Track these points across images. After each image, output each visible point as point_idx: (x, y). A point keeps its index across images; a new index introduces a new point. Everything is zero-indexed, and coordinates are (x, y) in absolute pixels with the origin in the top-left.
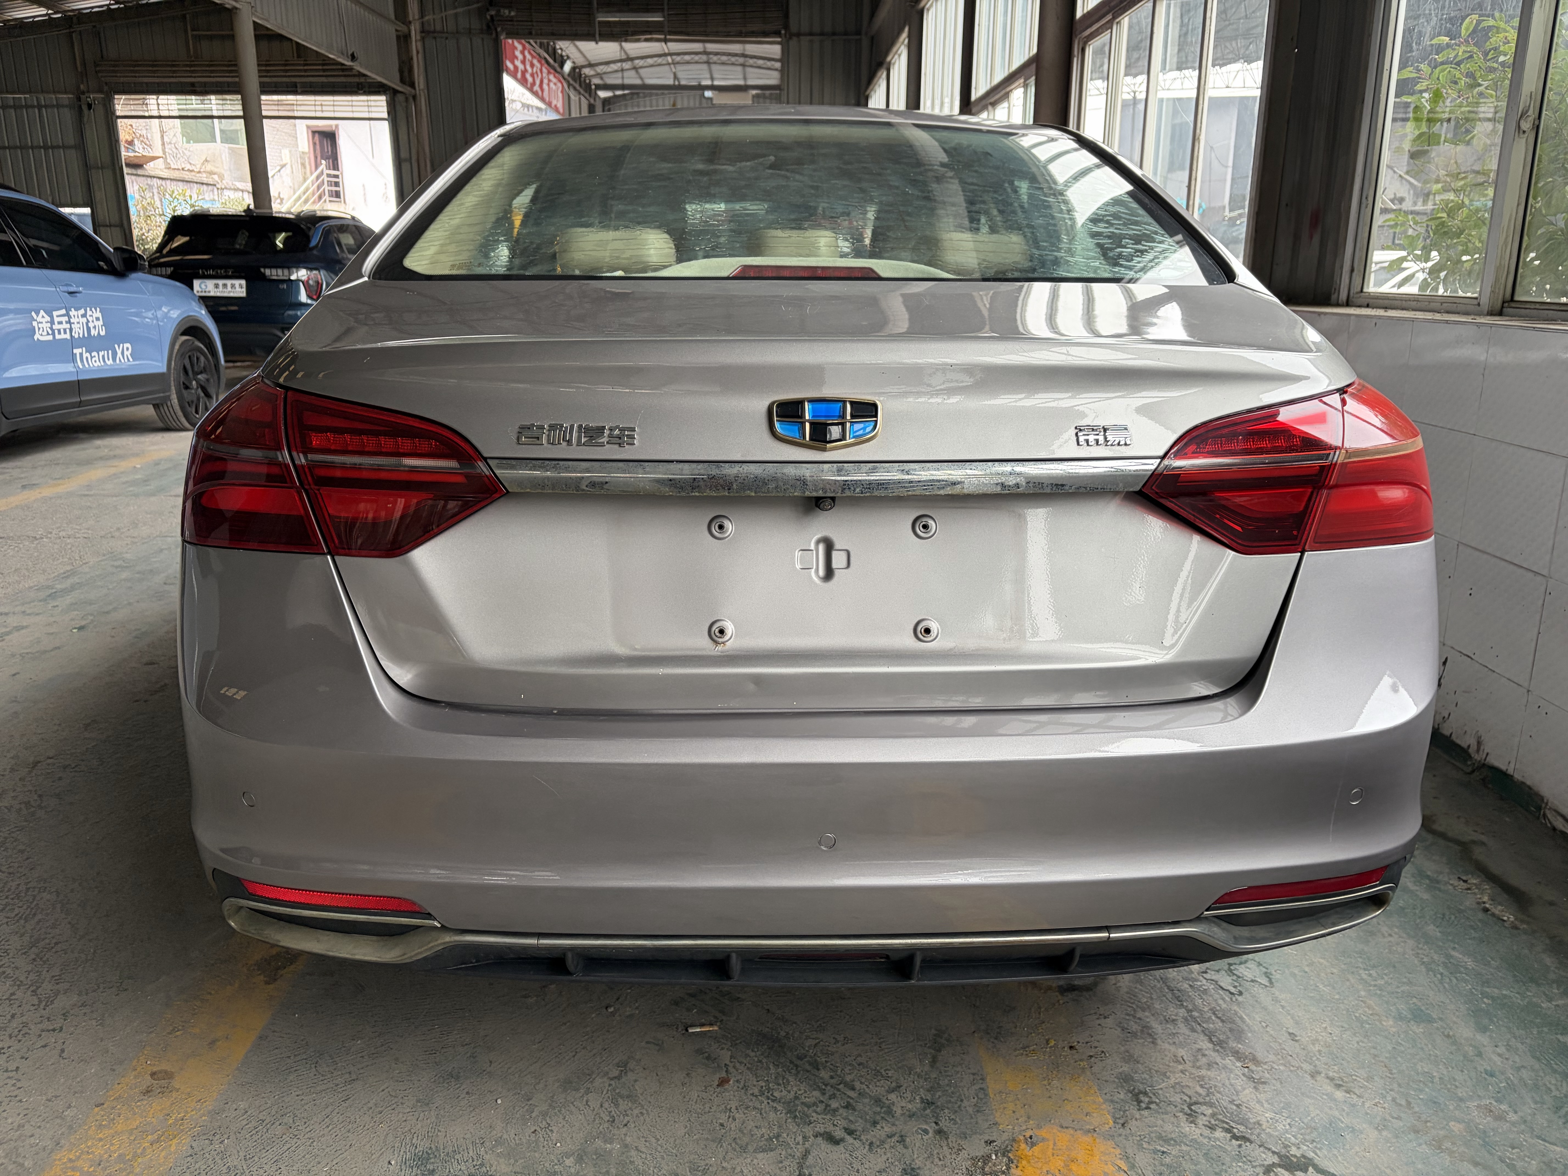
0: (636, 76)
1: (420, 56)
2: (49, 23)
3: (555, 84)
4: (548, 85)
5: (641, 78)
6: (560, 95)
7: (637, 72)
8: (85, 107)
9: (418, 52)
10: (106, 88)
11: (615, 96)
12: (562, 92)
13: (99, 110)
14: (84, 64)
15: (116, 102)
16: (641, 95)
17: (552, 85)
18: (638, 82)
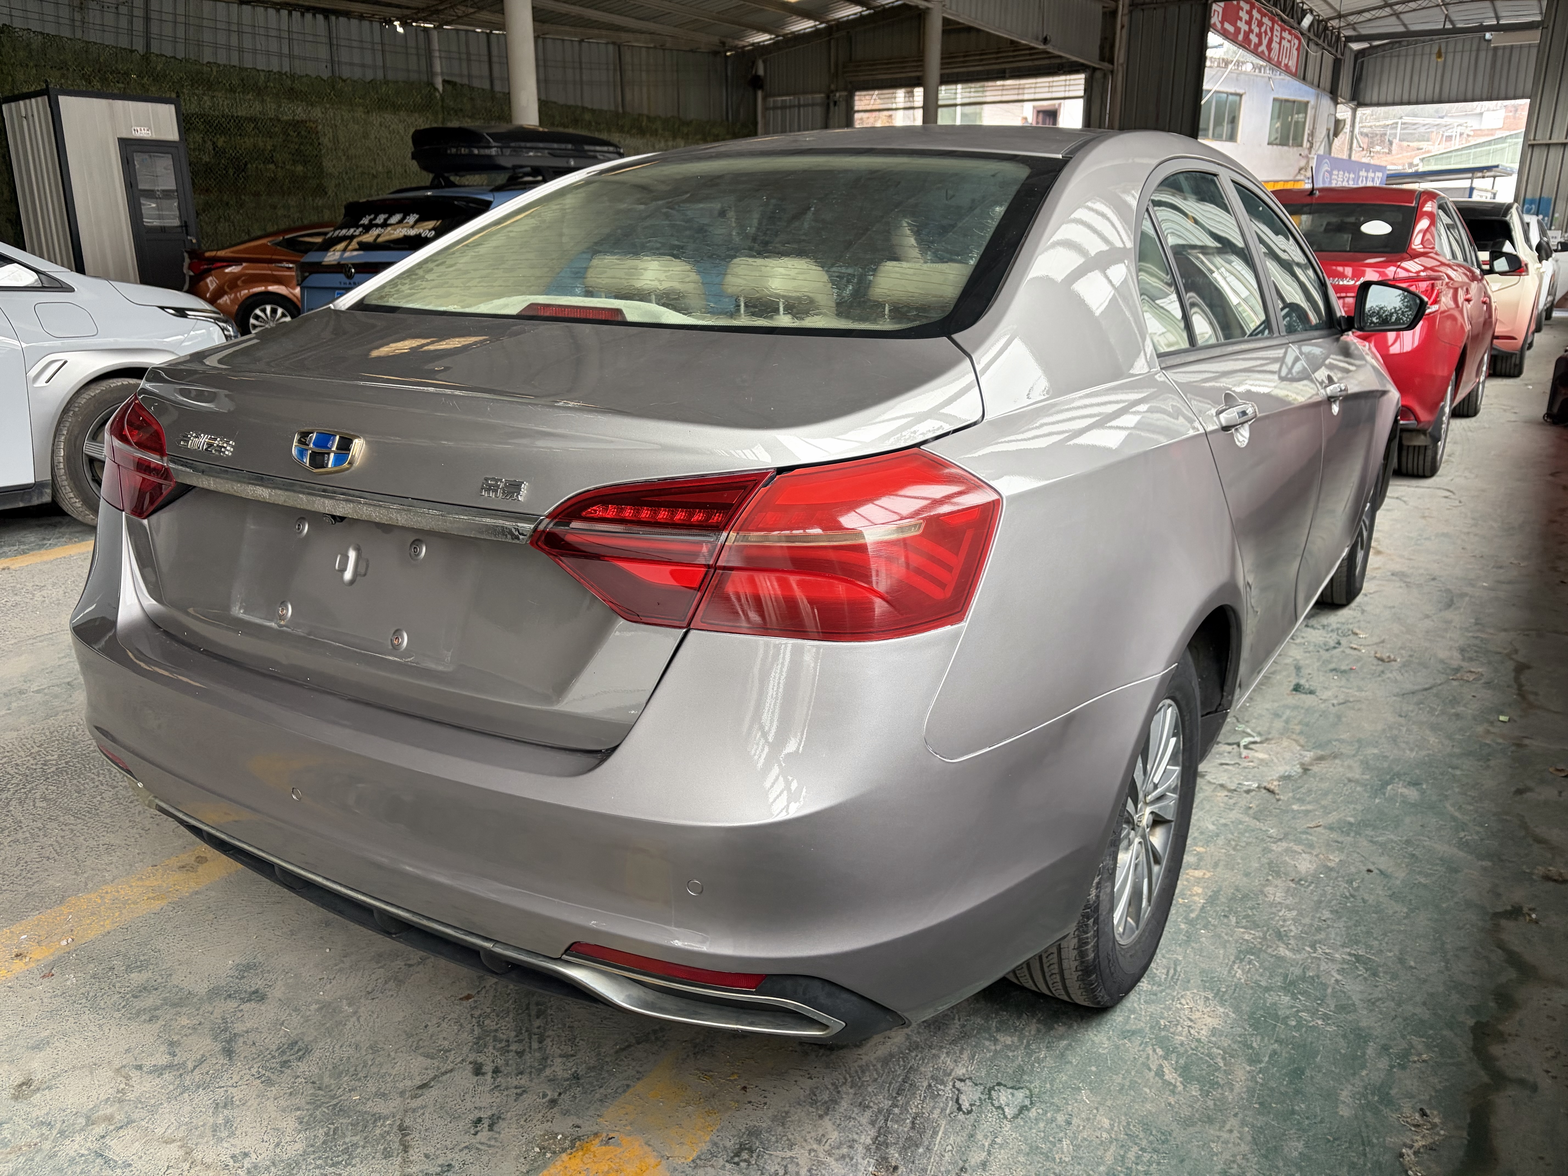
0: (1398, 22)
1: (1125, 31)
2: (816, 33)
3: (1289, 41)
4: (1280, 43)
5: (1405, 25)
6: (1295, 53)
7: (1398, 18)
8: (832, 105)
9: (1122, 27)
10: (850, 86)
11: (1372, 47)
12: (1298, 49)
13: (843, 106)
14: (837, 65)
15: (856, 98)
16: (1405, 43)
17: (1284, 43)
18: (1401, 29)
